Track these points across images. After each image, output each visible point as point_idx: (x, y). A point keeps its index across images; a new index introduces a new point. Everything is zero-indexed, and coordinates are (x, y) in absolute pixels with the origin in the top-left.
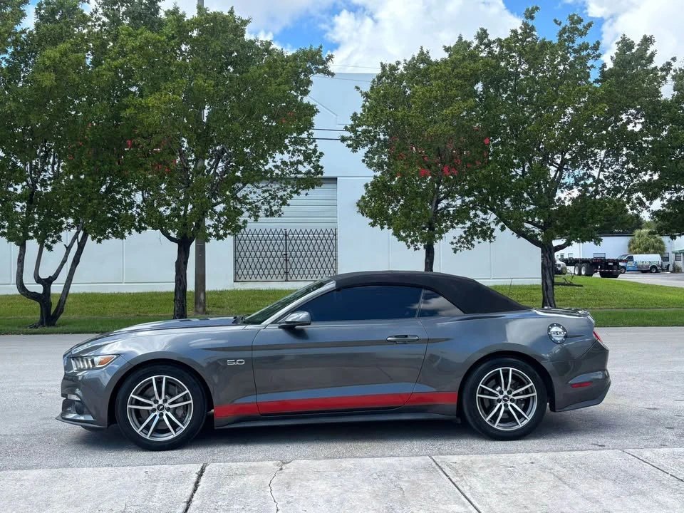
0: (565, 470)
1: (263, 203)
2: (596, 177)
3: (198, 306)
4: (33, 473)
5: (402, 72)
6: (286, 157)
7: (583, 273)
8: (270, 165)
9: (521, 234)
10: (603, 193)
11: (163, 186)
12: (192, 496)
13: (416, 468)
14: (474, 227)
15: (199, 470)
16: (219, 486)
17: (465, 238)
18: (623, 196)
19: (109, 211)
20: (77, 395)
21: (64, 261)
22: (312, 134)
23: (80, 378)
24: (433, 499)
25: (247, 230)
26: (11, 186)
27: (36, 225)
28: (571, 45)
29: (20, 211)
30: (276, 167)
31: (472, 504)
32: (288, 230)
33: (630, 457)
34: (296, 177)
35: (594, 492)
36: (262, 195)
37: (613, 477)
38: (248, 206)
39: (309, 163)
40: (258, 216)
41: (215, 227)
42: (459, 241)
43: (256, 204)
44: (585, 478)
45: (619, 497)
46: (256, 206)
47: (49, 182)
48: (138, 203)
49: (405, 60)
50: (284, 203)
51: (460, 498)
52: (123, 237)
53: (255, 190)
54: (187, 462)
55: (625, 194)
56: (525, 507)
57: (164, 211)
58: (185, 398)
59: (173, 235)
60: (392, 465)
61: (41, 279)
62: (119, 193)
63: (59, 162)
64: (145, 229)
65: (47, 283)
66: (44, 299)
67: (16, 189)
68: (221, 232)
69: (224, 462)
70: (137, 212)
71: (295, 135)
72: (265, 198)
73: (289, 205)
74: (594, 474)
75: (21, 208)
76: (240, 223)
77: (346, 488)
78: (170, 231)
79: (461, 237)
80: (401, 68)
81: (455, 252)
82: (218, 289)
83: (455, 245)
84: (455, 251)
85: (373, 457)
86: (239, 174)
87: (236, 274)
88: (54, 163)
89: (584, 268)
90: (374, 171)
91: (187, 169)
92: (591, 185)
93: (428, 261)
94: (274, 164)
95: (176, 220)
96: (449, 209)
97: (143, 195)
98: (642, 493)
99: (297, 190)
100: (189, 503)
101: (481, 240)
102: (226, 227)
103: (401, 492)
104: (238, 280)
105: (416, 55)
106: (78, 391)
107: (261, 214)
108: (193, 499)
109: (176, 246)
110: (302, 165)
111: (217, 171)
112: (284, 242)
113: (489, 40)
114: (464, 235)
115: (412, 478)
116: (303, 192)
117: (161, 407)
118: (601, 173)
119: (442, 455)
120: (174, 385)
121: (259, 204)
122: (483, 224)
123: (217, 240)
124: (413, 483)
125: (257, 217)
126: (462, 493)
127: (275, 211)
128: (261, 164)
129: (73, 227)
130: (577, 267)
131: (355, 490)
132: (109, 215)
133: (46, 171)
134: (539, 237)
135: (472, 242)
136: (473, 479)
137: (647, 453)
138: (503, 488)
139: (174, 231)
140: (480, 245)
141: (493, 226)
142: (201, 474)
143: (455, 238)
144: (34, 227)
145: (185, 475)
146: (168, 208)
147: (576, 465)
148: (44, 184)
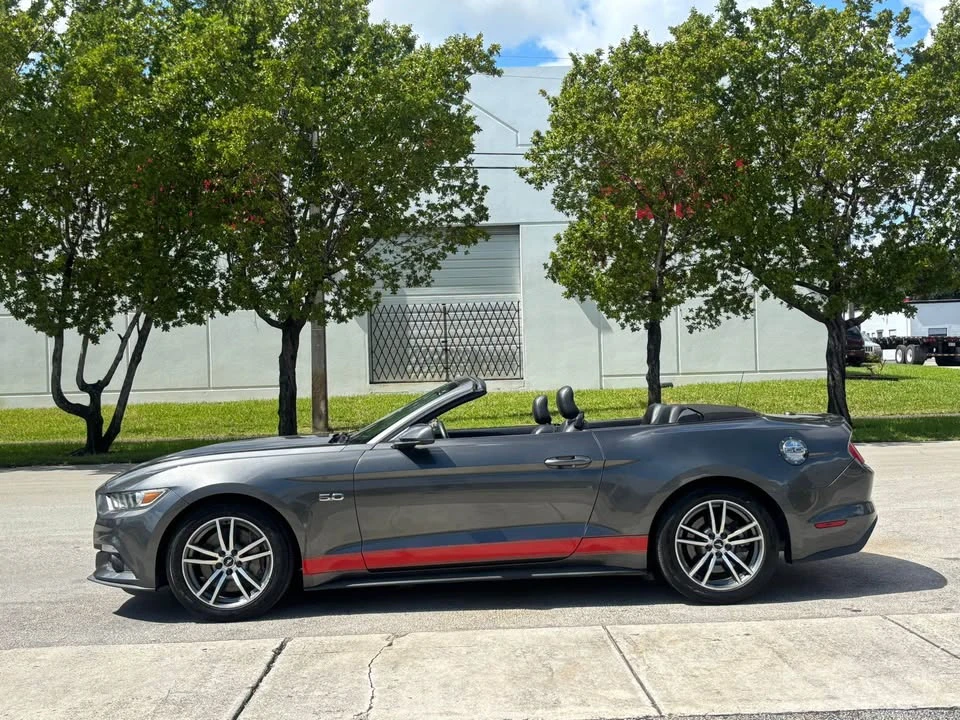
0: (791, 644)
1: (403, 267)
2: (910, 213)
3: (317, 420)
4: (52, 652)
5: (605, 65)
6: (434, 197)
7: (909, 359)
8: (412, 210)
9: (794, 302)
10: (920, 238)
11: (257, 246)
12: (261, 680)
13: (579, 643)
14: (721, 295)
15: (278, 646)
16: (299, 667)
17: (707, 311)
18: (948, 242)
19: (182, 283)
20: (114, 545)
21: (118, 359)
22: (471, 161)
23: (118, 522)
24: (592, 682)
25: (380, 307)
26: (40, 251)
27: (76, 307)
28: (864, 14)
29: (53, 287)
30: (421, 213)
31: (644, 688)
32: (448, 306)
33: (893, 625)
34: (449, 227)
35: (822, 673)
36: (403, 255)
37: (858, 652)
38: (383, 272)
39: (469, 204)
40: (397, 286)
41: (335, 304)
42: (698, 315)
43: (394, 268)
44: (818, 653)
45: (855, 678)
46: (394, 272)
47: (94, 245)
48: (222, 271)
49: (611, 48)
50: (435, 266)
51: (629, 681)
52: (201, 321)
53: (392, 247)
54: (263, 636)
55: (952, 238)
56: (718, 693)
57: (260, 282)
58: (262, 548)
59: (274, 317)
60: (547, 638)
61: (87, 385)
62: (194, 257)
63: (108, 215)
64: (233, 309)
65: (95, 390)
66: (91, 414)
67: (46, 256)
68: (344, 312)
69: (315, 636)
70: (222, 285)
71: (447, 164)
72: (407, 260)
73: (440, 268)
74: (830, 648)
75: (55, 283)
76: (371, 297)
77: (473, 669)
78: (269, 312)
79: (700, 309)
80: (605, 59)
81: (691, 332)
82: (347, 395)
83: (691, 321)
84: (691, 329)
85: (523, 627)
86: (366, 225)
87: (372, 371)
88: (101, 216)
89: (910, 351)
90: (568, 214)
91: (292, 220)
92: (901, 226)
93: (652, 347)
94: (418, 208)
95: (278, 295)
96: (685, 268)
97: (228, 260)
98: (890, 673)
99: (452, 245)
100: (255, 688)
101: (730, 314)
102: (350, 303)
103: (550, 674)
104: (376, 380)
105: (628, 39)
106: (115, 540)
107: (402, 282)
108: (261, 684)
109: (279, 332)
110: (459, 207)
111: (335, 221)
112: (442, 323)
113: (737, 12)
114: (705, 307)
115: (571, 655)
116: (461, 249)
117: (229, 561)
118: (918, 207)
119: (621, 624)
120: (247, 530)
121: (398, 268)
122: (735, 289)
123: (338, 323)
124: (569, 661)
125: (395, 289)
126: (635, 675)
127: (421, 278)
128: (398, 209)
129: (131, 308)
130: (900, 351)
131: (486, 671)
132: (181, 290)
133: (89, 228)
134: (819, 307)
135: (718, 317)
136: (656, 657)
137: (919, 620)
138: (695, 668)
139: (275, 311)
140: (730, 321)
141: (750, 291)
142: (278, 651)
143: (691, 310)
144: (73, 310)
145: (257, 653)
146: (265, 278)
147: (809, 638)
148: (87, 247)
